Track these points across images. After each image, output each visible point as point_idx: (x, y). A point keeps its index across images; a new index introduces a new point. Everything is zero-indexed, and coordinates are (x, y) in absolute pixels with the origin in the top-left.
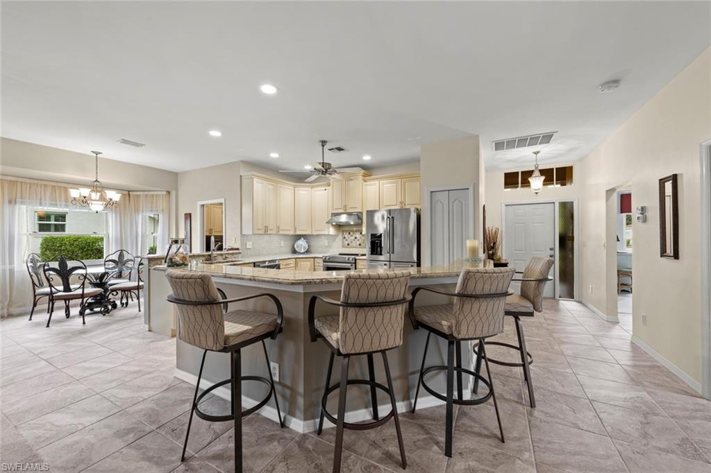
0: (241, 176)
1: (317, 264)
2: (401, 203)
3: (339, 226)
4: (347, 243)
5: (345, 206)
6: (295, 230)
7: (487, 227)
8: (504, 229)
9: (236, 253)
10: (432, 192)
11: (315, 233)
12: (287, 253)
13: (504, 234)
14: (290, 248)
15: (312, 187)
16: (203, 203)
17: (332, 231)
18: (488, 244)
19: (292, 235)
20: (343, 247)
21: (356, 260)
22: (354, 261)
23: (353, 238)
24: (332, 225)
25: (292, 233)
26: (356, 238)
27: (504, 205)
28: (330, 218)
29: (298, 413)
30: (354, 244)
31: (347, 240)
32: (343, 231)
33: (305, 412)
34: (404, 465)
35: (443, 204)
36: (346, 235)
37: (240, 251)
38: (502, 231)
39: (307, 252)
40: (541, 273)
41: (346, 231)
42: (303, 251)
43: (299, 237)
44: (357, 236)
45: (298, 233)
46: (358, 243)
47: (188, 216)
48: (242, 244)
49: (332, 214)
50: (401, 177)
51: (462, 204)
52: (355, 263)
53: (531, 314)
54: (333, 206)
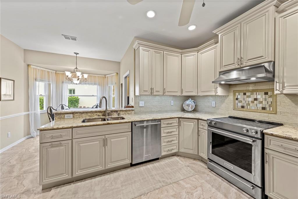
0: (134, 49)
1: (201, 127)
3: (229, 86)
4: (240, 105)
5: (240, 59)
6: (182, 92)
9: (130, 111)
11: (200, 94)
12: (177, 111)
14: (180, 106)
17: (220, 91)
19: (180, 96)
20: (235, 109)
21: (263, 134)
22: (259, 136)
23: (250, 99)
24: (220, 84)
25: (179, 94)
26: (256, 99)
28: (218, 76)
30: (253, 106)
31: (241, 102)
32: (235, 92)
36: (240, 96)
37: (134, 109)
39: (194, 111)
41: (239, 92)
42: (190, 110)
43: (188, 97)
44: (259, 97)
45: (185, 94)
46: (260, 106)
48: (135, 103)
49: (220, 72)
52: (263, 140)
54: (221, 64)
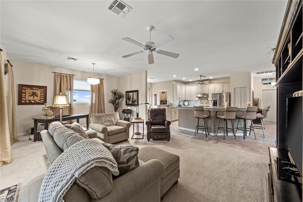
0: (173, 84)
2: (222, 91)
3: (199, 97)
4: (202, 103)
5: (202, 92)
7: (254, 97)
8: (261, 98)
10: (234, 88)
11: (191, 100)
13: (261, 100)
14: (183, 104)
15: (190, 86)
16: (160, 91)
17: (197, 99)
18: (255, 104)
20: (200, 104)
23: (204, 101)
25: (184, 99)
27: (261, 90)
29: (212, 132)
32: (200, 99)
33: (214, 132)
34: (236, 139)
35: (238, 92)
36: (202, 100)
37: (173, 104)
38: (260, 99)
39: (188, 105)
40: (267, 109)
43: (185, 101)
44: (206, 100)
45: (186, 99)
46: (206, 103)
47: (155, 95)
48: (173, 102)
49: (197, 94)
50: (222, 83)
51: (245, 92)
53: (264, 118)
54: (198, 91)
